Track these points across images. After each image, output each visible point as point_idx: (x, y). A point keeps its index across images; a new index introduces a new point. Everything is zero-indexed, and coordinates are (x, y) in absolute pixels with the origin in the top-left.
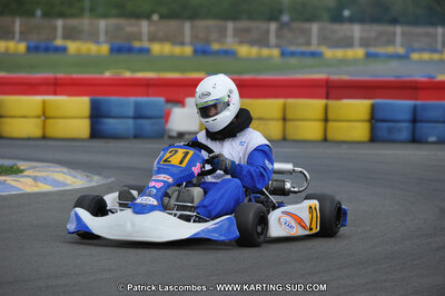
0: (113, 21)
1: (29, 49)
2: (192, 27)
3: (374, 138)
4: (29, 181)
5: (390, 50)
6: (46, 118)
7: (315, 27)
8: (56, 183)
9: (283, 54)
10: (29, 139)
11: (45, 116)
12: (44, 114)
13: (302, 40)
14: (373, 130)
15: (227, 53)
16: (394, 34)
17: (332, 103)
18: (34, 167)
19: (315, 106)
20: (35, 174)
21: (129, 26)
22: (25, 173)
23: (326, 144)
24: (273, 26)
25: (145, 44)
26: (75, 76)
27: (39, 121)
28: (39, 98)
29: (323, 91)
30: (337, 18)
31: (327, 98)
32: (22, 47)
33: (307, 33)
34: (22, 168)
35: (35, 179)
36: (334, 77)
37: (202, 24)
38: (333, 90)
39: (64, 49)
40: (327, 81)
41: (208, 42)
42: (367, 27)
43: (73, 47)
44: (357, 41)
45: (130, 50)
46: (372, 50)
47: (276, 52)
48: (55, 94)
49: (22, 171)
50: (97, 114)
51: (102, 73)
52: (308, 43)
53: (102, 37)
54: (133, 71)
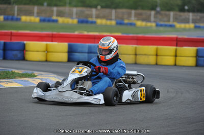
0: (80, 9)
1: (41, 21)
2: (116, 12)
3: (197, 65)
4: (39, 80)
6: (48, 52)
7: (172, 14)
9: (157, 25)
10: (39, 61)
11: (47, 51)
12: (47, 50)
13: (165, 19)
14: (197, 61)
15: (131, 24)
17: (178, 48)
18: (42, 74)
19: (171, 49)
20: (43, 77)
21: (87, 11)
22: (37, 77)
23: (175, 67)
24: (153, 13)
25: (94, 19)
26: (61, 33)
27: (44, 53)
28: (45, 43)
29: (175, 43)
30: (182, 10)
31: (177, 46)
32: (37, 19)
33: (168, 16)
34: (36, 74)
35: (42, 80)
36: (180, 36)
37: (120, 11)
38: (179, 42)
39: (56, 21)
40: (177, 38)
41: (123, 19)
42: (196, 14)
43: (61, 20)
44: (191, 21)
45: (87, 22)
46: (197, 25)
47: (154, 24)
48: (52, 41)
49: (36, 76)
50: (71, 51)
51: (74, 32)
52: (169, 21)
53: (74, 16)
54: (88, 32)
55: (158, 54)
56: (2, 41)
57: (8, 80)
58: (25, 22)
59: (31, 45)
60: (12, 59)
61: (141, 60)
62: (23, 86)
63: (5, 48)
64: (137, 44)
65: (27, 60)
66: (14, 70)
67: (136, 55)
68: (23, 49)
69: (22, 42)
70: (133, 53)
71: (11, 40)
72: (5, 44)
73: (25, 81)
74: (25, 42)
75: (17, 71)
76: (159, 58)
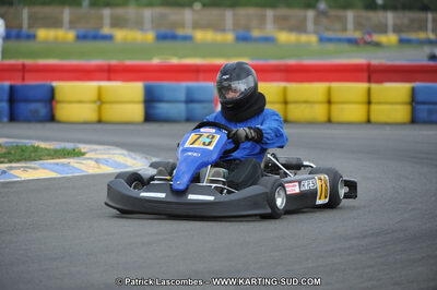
0: (158, 10)
1: (80, 38)
2: (234, 15)
3: (414, 120)
4: (92, 163)
5: (422, 35)
6: (102, 103)
7: (350, 15)
8: (117, 164)
9: (321, 40)
10: (85, 123)
11: (100, 100)
13: (337, 26)
14: (413, 112)
15: (268, 40)
16: (426, 20)
17: (374, 86)
18: (96, 150)
19: (358, 88)
20: (100, 157)
21: (173, 14)
22: (87, 156)
23: (369, 126)
24: (311, 14)
25: (188, 31)
26: (128, 62)
27: (95, 106)
28: (94, 84)
29: (365, 75)
30: (371, 6)
31: (369, 81)
32: (71, 35)
33: (343, 21)
34: (83, 150)
35: (97, 161)
36: (375, 62)
37: (243, 12)
38: (373, 74)
39: (109, 38)
40: (369, 66)
41: (248, 29)
42: (400, 14)
43: (120, 34)
44: (390, 27)
45: (174, 37)
46: (405, 36)
47: (313, 39)
48: (109, 79)
49: (83, 154)
50: (150, 99)
51: (151, 58)
52: (344, 29)
53: (148, 25)
54: (181, 57)
55: (333, 99)
56: (7, 84)
57: (28, 165)
58: (46, 42)
59: (65, 88)
60: (28, 120)
61: (296, 112)
62: (59, 176)
63: (14, 97)
64: (288, 80)
65: (59, 122)
66: (36, 144)
67: (286, 102)
68: (50, 97)
69: (48, 83)
70: (280, 99)
71: (23, 79)
72: (12, 88)
73: (63, 164)
74: (55, 84)
75: (43, 145)
76: (335, 108)
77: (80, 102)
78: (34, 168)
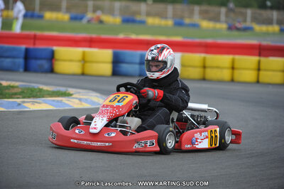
0: (124, 3)
1: (72, 19)
2: (174, 9)
4: (77, 101)
6: (85, 62)
7: (249, 12)
8: (93, 103)
10: (74, 75)
11: (84, 60)
15: (195, 26)
17: (263, 59)
18: (79, 93)
19: (252, 60)
20: (81, 97)
21: (134, 7)
22: (74, 96)
23: (258, 85)
24: (223, 10)
25: (143, 18)
26: (103, 36)
27: (80, 64)
28: (81, 49)
29: (257, 51)
30: (263, 6)
31: (260, 55)
32: (66, 17)
33: (244, 15)
34: (71, 93)
35: (80, 100)
36: (264, 43)
37: (179, 7)
38: (262, 51)
40: (260, 45)
41: (182, 18)
42: (282, 13)
44: (275, 21)
45: (134, 21)
47: (224, 26)
48: (90, 47)
49: (71, 95)
50: (117, 61)
52: (245, 21)
53: (117, 12)
54: (137, 34)
55: (236, 66)
56: (23, 47)
57: (35, 100)
58: (50, 20)
59: (61, 51)
60: (36, 71)
61: (211, 74)
62: (55, 108)
63: (28, 55)
64: (207, 52)
65: (56, 73)
66: (41, 87)
67: (204, 67)
68: (51, 57)
69: (50, 47)
70: (201, 64)
71: (34, 44)
72: (27, 50)
73: (58, 101)
74: (55, 48)
75: (45, 88)
76: (236, 72)
77: (71, 61)
78: (39, 103)
